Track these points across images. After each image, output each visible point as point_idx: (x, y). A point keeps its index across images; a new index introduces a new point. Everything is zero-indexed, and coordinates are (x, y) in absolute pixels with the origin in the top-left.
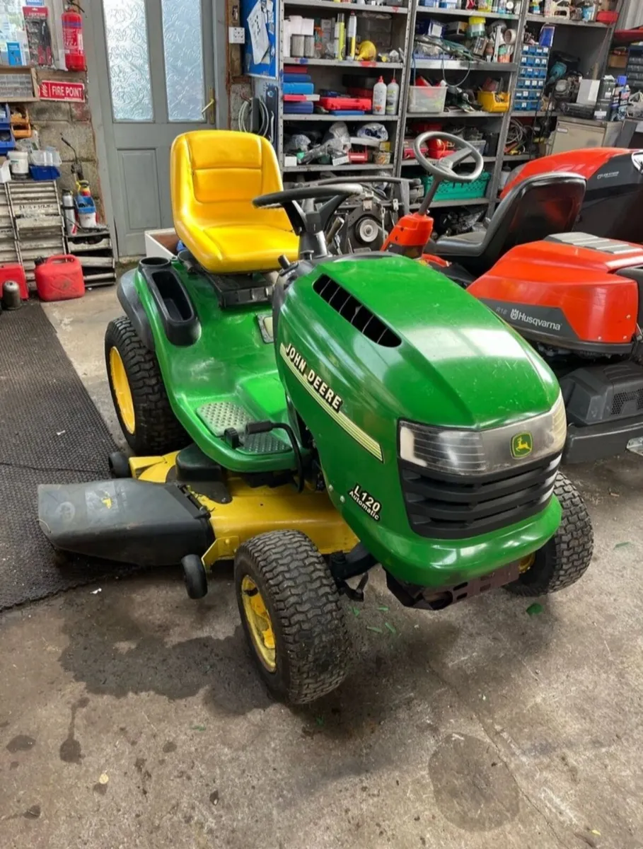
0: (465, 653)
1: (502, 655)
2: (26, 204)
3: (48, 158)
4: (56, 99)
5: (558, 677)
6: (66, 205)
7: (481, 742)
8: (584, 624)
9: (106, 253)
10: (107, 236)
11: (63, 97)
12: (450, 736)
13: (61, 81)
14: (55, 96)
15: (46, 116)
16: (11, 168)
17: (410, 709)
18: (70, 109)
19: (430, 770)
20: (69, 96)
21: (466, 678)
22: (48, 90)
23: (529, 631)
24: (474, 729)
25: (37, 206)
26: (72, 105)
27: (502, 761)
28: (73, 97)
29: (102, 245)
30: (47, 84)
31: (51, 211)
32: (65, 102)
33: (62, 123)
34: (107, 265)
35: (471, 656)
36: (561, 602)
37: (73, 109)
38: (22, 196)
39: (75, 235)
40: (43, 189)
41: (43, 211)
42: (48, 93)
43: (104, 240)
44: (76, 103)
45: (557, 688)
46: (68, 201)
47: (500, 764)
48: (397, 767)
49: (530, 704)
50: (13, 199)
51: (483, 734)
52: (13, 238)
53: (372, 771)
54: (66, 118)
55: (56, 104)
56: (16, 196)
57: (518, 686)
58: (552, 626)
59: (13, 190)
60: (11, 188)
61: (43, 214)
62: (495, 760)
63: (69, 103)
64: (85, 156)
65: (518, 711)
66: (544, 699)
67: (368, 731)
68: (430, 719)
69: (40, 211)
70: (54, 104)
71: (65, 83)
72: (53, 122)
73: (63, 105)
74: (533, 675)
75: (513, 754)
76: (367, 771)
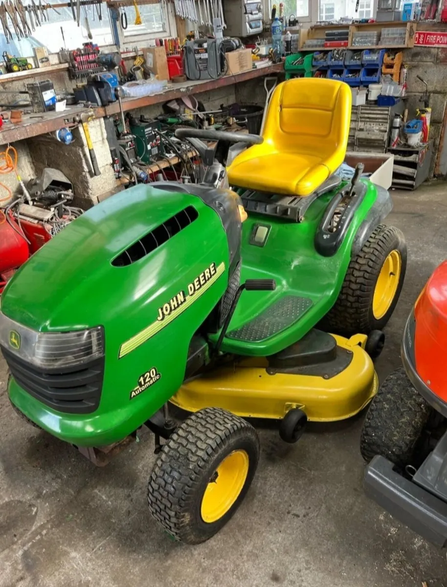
0: (109, 497)
1: (114, 521)
2: (367, 121)
3: (390, 90)
4: (428, 46)
5: (101, 566)
6: (394, 125)
7: (32, 525)
8: (170, 579)
9: (413, 165)
10: (417, 153)
11: (434, 44)
12: (34, 506)
13: (436, 31)
14: (428, 43)
15: (419, 58)
16: (367, 95)
17: (53, 479)
18: (438, 53)
19: (9, 502)
20: (438, 43)
21: (86, 503)
22: (424, 38)
23: (145, 535)
24: (42, 518)
25: (375, 124)
26: (440, 50)
27: (18, 540)
28: (442, 43)
29: (411, 159)
30: (424, 34)
31: (383, 128)
32: (435, 48)
33: (429, 63)
34: (410, 174)
35: (107, 501)
36: (192, 555)
37: (440, 53)
38: (366, 116)
39: (395, 147)
40: (382, 112)
41: (377, 128)
42: (423, 41)
43: (414, 155)
44: (442, 48)
45: (87, 566)
46: (396, 122)
47: (16, 539)
48: (10, 486)
49: (68, 549)
50: (361, 118)
51: (39, 525)
52: (354, 144)
53: (7, 474)
54: (432, 60)
55: (427, 49)
56: (363, 115)
57: (85, 538)
58: (157, 551)
59: (363, 111)
60: (362, 109)
61: (377, 130)
62: (18, 536)
63: (438, 48)
64: (439, 90)
65: (61, 542)
66: (75, 558)
67: (35, 464)
68: (47, 492)
69: (376, 127)
70: (425, 49)
71: (439, 33)
72: (422, 63)
73: (432, 50)
74: (98, 546)
75: (24, 545)
76: (7, 473)
